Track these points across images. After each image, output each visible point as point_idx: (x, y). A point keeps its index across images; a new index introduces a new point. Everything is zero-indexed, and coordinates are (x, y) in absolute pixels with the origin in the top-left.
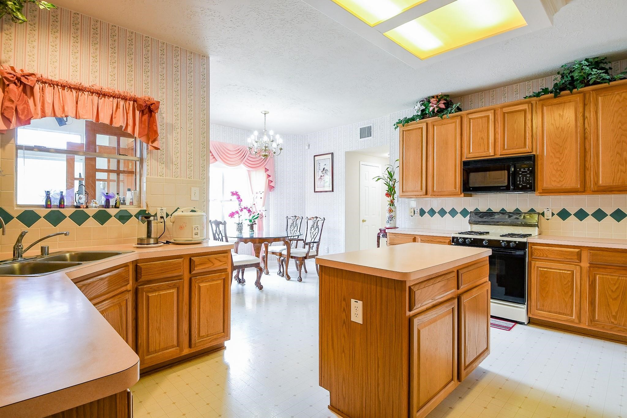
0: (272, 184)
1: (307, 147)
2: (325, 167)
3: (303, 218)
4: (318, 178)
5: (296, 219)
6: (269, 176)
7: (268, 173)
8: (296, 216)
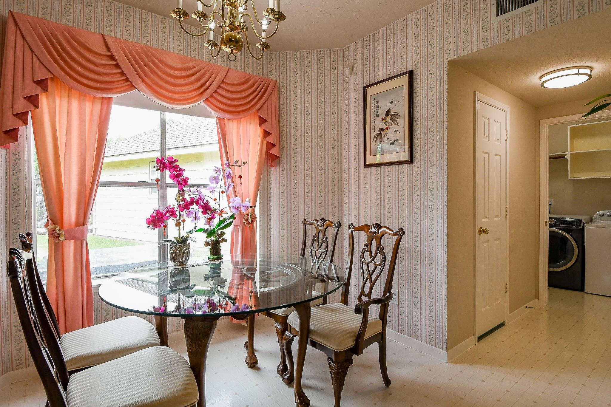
0: (274, 151)
1: (347, 72)
2: (391, 107)
3: (340, 225)
4: (373, 134)
5: (325, 227)
6: (266, 134)
7: (267, 127)
8: (324, 220)
